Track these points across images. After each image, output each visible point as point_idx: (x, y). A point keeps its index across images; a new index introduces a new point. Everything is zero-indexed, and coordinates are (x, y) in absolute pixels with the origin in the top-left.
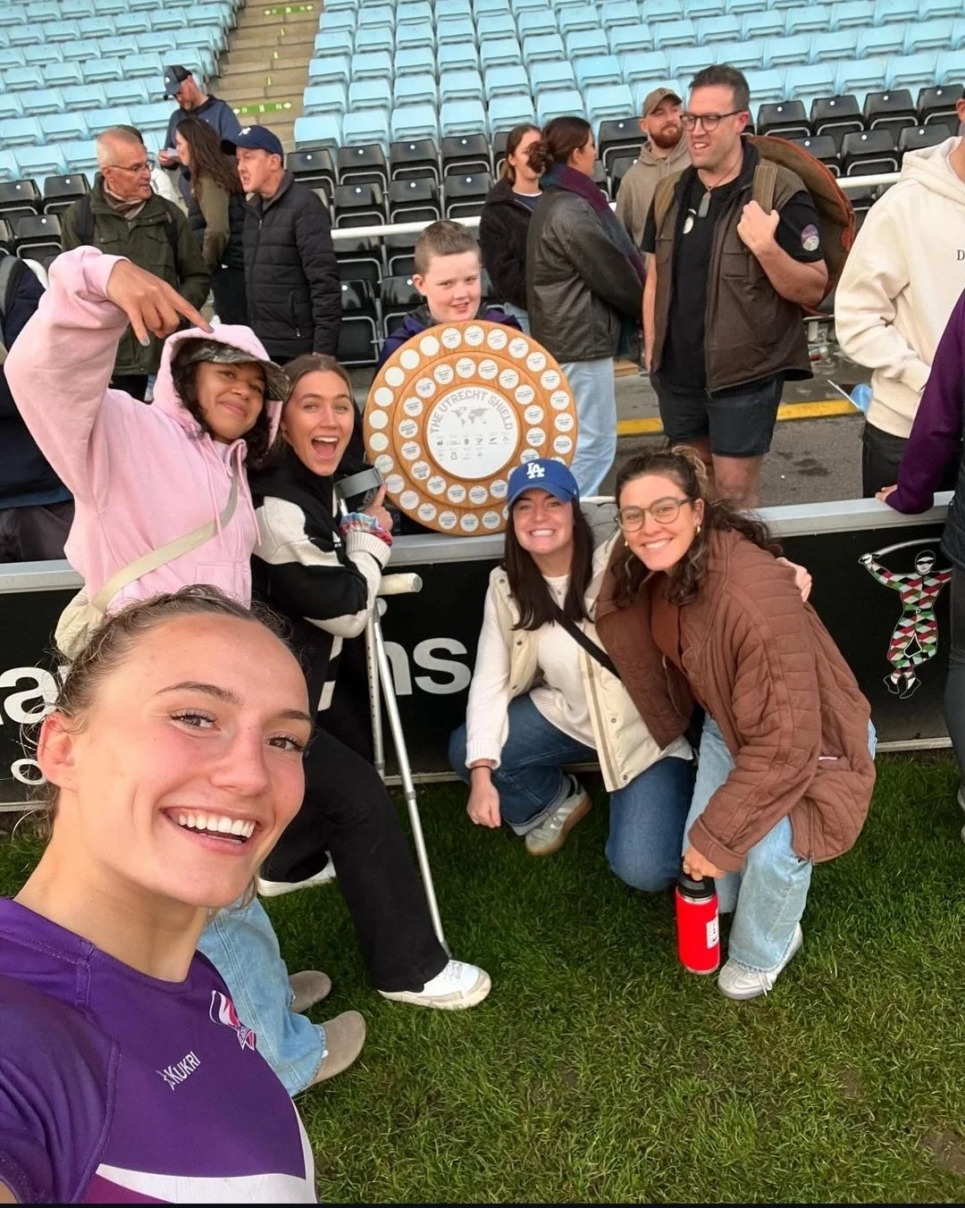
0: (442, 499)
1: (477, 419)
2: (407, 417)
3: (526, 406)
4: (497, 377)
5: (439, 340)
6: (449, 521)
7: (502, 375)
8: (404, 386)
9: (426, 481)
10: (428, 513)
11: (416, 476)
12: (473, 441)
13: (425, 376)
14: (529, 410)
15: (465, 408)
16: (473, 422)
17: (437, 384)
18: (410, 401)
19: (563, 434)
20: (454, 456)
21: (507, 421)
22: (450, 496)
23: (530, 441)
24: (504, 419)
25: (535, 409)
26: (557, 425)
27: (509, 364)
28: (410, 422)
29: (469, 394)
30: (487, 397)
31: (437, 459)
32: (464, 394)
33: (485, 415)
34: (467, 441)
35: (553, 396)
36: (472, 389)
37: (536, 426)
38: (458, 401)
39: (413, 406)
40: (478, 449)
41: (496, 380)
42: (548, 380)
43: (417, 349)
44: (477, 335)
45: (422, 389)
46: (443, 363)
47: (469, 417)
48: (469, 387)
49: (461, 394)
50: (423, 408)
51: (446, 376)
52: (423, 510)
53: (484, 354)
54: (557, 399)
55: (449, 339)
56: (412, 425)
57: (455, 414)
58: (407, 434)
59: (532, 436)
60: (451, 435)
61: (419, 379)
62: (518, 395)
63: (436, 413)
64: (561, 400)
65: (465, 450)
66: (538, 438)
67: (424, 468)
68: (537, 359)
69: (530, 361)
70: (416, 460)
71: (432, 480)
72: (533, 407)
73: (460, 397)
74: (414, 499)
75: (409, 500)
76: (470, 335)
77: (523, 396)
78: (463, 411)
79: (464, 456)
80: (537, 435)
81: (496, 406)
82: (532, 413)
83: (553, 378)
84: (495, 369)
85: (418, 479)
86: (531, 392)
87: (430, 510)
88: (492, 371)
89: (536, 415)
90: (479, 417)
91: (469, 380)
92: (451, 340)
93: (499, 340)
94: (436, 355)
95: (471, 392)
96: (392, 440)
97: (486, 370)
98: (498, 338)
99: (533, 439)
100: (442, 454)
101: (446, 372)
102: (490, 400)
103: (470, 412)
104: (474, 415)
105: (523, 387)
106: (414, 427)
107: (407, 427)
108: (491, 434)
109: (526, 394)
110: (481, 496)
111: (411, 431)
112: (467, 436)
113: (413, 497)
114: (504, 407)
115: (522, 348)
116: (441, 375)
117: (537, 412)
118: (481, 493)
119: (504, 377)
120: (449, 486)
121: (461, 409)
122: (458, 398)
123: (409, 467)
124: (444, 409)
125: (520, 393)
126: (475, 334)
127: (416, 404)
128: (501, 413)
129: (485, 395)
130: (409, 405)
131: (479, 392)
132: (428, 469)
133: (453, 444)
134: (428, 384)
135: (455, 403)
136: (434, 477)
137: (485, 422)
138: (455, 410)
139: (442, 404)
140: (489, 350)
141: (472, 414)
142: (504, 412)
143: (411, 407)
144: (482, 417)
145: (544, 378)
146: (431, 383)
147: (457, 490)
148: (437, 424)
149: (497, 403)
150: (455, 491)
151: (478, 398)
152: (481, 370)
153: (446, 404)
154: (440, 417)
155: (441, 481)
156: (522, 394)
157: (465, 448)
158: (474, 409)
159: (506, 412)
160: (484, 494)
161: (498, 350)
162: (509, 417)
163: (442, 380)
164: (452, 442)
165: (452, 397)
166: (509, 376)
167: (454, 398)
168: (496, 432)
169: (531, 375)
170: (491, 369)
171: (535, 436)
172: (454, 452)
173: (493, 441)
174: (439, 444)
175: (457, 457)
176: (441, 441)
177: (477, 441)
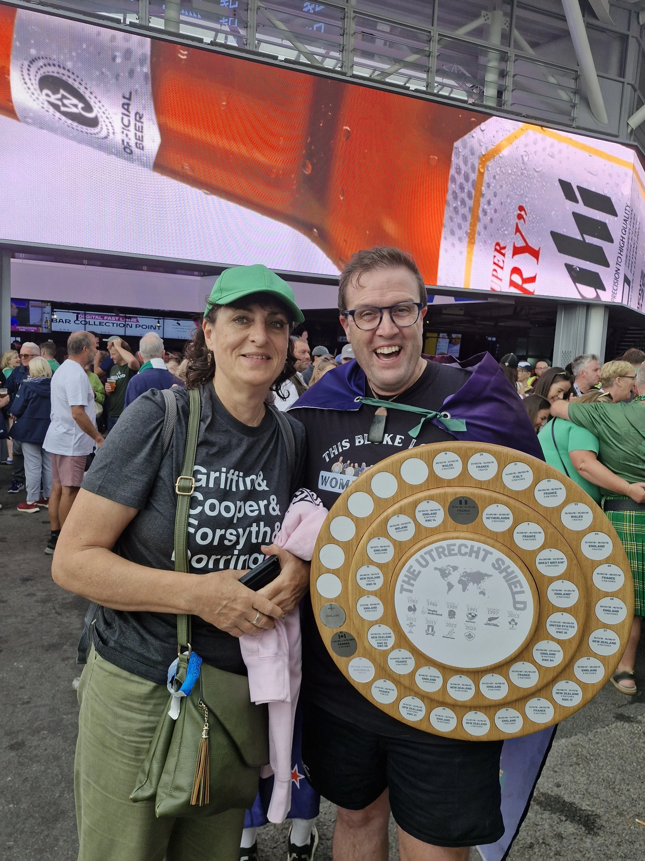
0: (406, 682)
1: (471, 586)
2: (371, 563)
3: (552, 580)
4: (511, 531)
5: (430, 466)
6: (412, 710)
7: (518, 529)
8: (370, 519)
9: (385, 654)
10: (385, 692)
11: (374, 643)
12: (461, 616)
13: (401, 511)
14: (556, 585)
15: (455, 568)
16: (464, 590)
17: (418, 525)
18: (375, 542)
19: (606, 626)
20: (431, 630)
21: (519, 598)
22: (419, 680)
23: (552, 631)
24: (514, 594)
25: (568, 585)
26: (599, 612)
27: (532, 514)
28: (374, 570)
29: (464, 550)
30: (491, 559)
31: (405, 629)
32: (456, 548)
33: (484, 585)
34: (452, 614)
35: (599, 570)
36: (469, 543)
37: (564, 610)
38: (446, 556)
39: (381, 549)
40: (467, 628)
41: (507, 535)
42: (592, 546)
43: (396, 473)
44: (487, 464)
45: (396, 529)
46: (431, 498)
47: (460, 582)
48: (466, 539)
49: (451, 548)
50: (394, 555)
51: (433, 517)
52: (379, 688)
53: (495, 495)
54: (605, 576)
55: (443, 466)
56: (376, 574)
57: (440, 574)
58: (367, 584)
59: (555, 623)
60: (430, 601)
61: (394, 514)
62: (541, 561)
63: (411, 567)
64: (610, 578)
65: (448, 625)
66: (566, 628)
67: (385, 636)
68: (579, 513)
69: (566, 513)
70: (376, 623)
71: (396, 654)
72: (563, 582)
73: (450, 550)
74: (369, 670)
75: (362, 670)
76: (476, 464)
77: (549, 564)
78: (451, 572)
79: (445, 634)
80: (565, 623)
81: (504, 574)
82: (561, 590)
83: (602, 544)
84: (509, 518)
85: (377, 647)
86: (562, 561)
87: (388, 691)
88: (504, 521)
89: (567, 594)
90: (475, 584)
91: (467, 529)
92: (446, 467)
93: (521, 476)
94: (421, 485)
95: (466, 547)
96: (347, 588)
97: (495, 518)
98: (520, 473)
99: (557, 627)
100: (414, 623)
101: (434, 512)
102: (495, 563)
103: (462, 574)
104: (468, 580)
105: (550, 551)
106: (379, 577)
107: (368, 576)
108: (490, 611)
109: (553, 563)
110: (465, 691)
111: (374, 582)
112: (453, 607)
113: (367, 667)
114: (516, 577)
115: (556, 493)
116: (426, 514)
117: (569, 591)
118: (465, 687)
119: (522, 533)
120: (417, 667)
121: (449, 568)
122: (446, 552)
123: (366, 629)
124: (424, 563)
125: (544, 559)
126: (485, 463)
127: (385, 547)
128: (510, 586)
129: (489, 555)
130: (375, 547)
131: (479, 548)
132: (390, 637)
133: (430, 614)
134: (405, 524)
135: (440, 557)
136: (398, 650)
137: (483, 593)
138: (439, 567)
139: (422, 556)
140: (504, 489)
141: (465, 578)
142: (515, 584)
143: (377, 550)
144: (479, 585)
145: (586, 542)
146: (410, 523)
147: (430, 676)
148: (412, 581)
149: (505, 570)
150: (427, 676)
151: (477, 557)
152: (488, 516)
153: (427, 557)
154: (416, 573)
155: (407, 658)
156: (548, 561)
157: (449, 623)
158: (469, 571)
159: (518, 585)
160: (470, 689)
161: (518, 491)
162: (523, 592)
163: (426, 521)
164: (429, 610)
165: (437, 549)
166: (530, 533)
167: (440, 550)
168: (498, 610)
169: (566, 536)
170: (502, 518)
171: (561, 624)
172: (431, 624)
173: (493, 622)
174: (410, 609)
175: (435, 632)
176: (414, 606)
177: (468, 616)
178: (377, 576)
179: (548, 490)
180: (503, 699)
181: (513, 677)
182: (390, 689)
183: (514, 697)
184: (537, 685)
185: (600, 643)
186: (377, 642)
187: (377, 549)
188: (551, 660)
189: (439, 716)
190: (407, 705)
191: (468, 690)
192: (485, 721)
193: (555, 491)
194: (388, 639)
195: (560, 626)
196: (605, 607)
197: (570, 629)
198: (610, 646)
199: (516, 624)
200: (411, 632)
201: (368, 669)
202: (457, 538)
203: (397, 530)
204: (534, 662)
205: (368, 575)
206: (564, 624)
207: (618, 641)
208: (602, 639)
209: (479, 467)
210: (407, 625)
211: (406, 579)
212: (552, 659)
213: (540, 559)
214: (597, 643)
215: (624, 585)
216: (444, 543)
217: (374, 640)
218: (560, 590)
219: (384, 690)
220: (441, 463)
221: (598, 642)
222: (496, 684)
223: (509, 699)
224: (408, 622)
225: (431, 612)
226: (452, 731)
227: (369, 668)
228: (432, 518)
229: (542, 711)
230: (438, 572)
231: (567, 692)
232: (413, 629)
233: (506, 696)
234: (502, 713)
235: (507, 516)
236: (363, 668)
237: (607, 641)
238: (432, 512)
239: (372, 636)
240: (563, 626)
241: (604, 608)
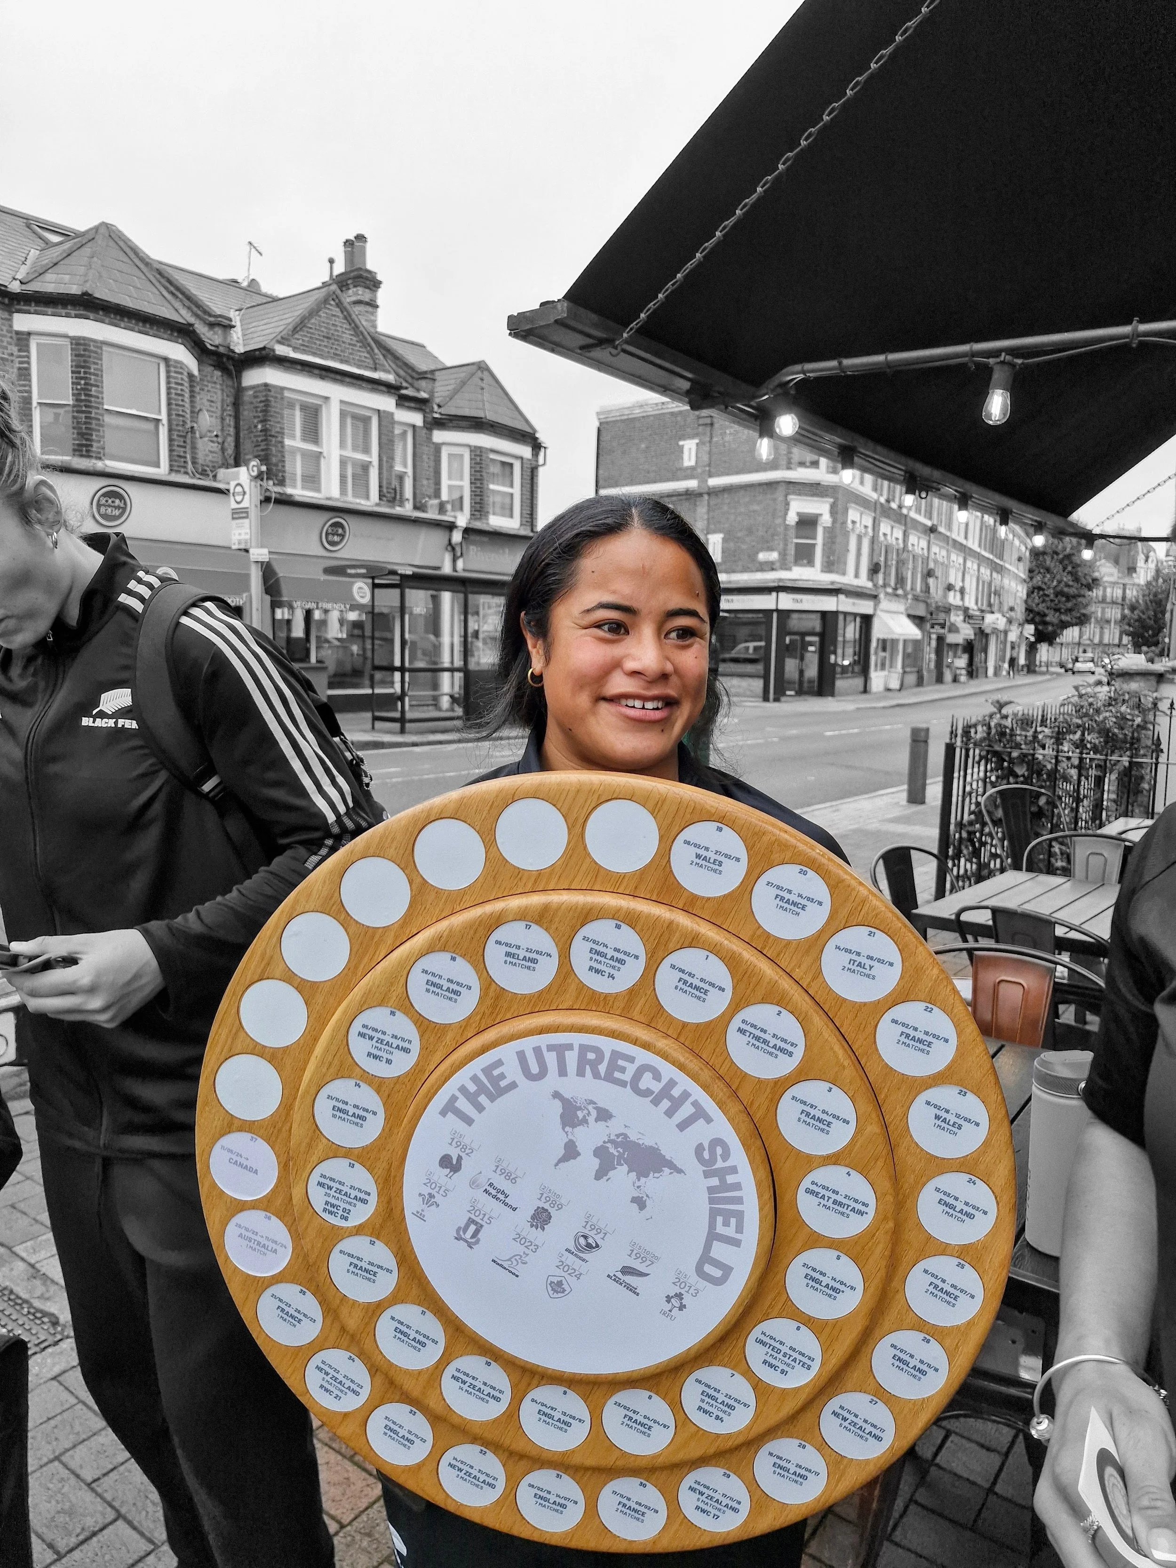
0: (352, 1319)
1: (621, 1175)
2: (404, 1008)
3: (816, 1241)
4: (780, 1086)
5: (666, 842)
7: (800, 1090)
8: (457, 901)
9: (334, 1235)
10: (292, 1317)
11: (318, 1198)
12: (561, 1233)
13: (542, 917)
14: (819, 1257)
15: (604, 1115)
16: (599, 1176)
17: (565, 969)
18: (441, 963)
19: (881, 1394)
21: (719, 1251)
22: (384, 1328)
23: (755, 1353)
24: (713, 1236)
25: (846, 1271)
26: (882, 1356)
27: (850, 1071)
28: (404, 1028)
29: (647, 1082)
30: (701, 1132)
31: (411, 1202)
32: (631, 1069)
33: (653, 1185)
34: (541, 1218)
35: (932, 1263)
36: (668, 1071)
37: (808, 1321)
38: (596, 1075)
39: (446, 985)
40: (562, 1265)
41: (768, 1090)
42: (946, 1204)
43: (576, 819)
44: (804, 902)
45: (508, 954)
46: (631, 920)
47: (600, 1152)
48: (665, 1056)
49: (621, 1062)
50: (470, 1017)
51: (614, 967)
52: (281, 1300)
53: (786, 984)
54: (938, 1282)
55: (698, 856)
56: (403, 1039)
57: (560, 1110)
58: (369, 1054)
59: (772, 1342)
60: (504, 1165)
61: (522, 916)
62: (814, 1188)
63: (499, 1063)
64: (947, 1293)
65: (519, 1238)
66: (789, 1361)
67: (354, 1193)
68: (958, 1116)
69: (928, 1103)
70: (347, 1153)
71: (359, 1245)
72: (838, 1258)
73: (613, 1066)
74: (275, 1251)
75: (259, 1243)
76: (778, 887)
77: (830, 1204)
78: (591, 1119)
79: (502, 1256)
80: (794, 1350)
81: (715, 1181)
82: (823, 1274)
83: (970, 1210)
84: (791, 1054)
85: (319, 1210)
86: (863, 1209)
87: (301, 1317)
88: (776, 1057)
89: (834, 1289)
90: (633, 1175)
91: (679, 1034)
92: (704, 863)
93: (871, 967)
94: (622, 877)
95: (657, 1076)
96: (316, 1039)
97: (758, 1038)
98: (871, 958)
99: (770, 1352)
100: (438, 1198)
101: (621, 956)
102: (706, 1146)
103: (613, 1137)
104: (621, 1156)
105: (849, 1175)
106: (407, 1051)
107: (382, 1037)
108: (636, 1251)
109: (841, 1204)
110: (483, 1399)
111: (389, 1057)
112: (553, 1204)
113: (276, 1242)
114: (739, 1200)
115: (930, 1044)
116: (598, 953)
117: (842, 1283)
118: (487, 1390)
119: (804, 1103)
120: (394, 1299)
121: (590, 1107)
122: (602, 1068)
123: (315, 1159)
124: (535, 1069)
125: (824, 1187)
126: (800, 896)
127: (458, 984)
128: (713, 1214)
129: (701, 1121)
130: (433, 974)
131: (686, 1095)
132: (364, 1201)
133: (490, 1194)
134: (538, 952)
135: (581, 1073)
136: (368, 1239)
137: (640, 1202)
138: (567, 1095)
139: (537, 1051)
140: (813, 979)
141: (616, 1148)
142: (727, 1216)
143: (434, 984)
144: (643, 1180)
145: (937, 1190)
146: (549, 955)
147: (417, 1332)
148: (483, 1099)
149: (721, 1173)
150: (408, 1327)
151: (670, 1113)
152: (744, 1026)
153: (551, 1059)
154: (503, 1084)
155: (379, 1267)
156: (830, 1194)
157: (524, 1234)
158: (633, 1137)
159: (733, 1221)
160: (498, 1399)
161: (845, 1000)
162: (737, 1243)
163: (591, 968)
164: (491, 1185)
165: (584, 1049)
166: (824, 1112)
167: (591, 1056)
168: (657, 1258)
169: (901, 1151)
170: (775, 1047)
171: (784, 1349)
172: (478, 1220)
173: (630, 1279)
174: (445, 1162)
175: (478, 1241)
176: (460, 1158)
177: (576, 1240)
178: (406, 1045)
179: (916, 1029)
180: (564, 1454)
181: (612, 1416)
182: (305, 1315)
183: (590, 1462)
184: (655, 1457)
185: (846, 1424)
186: (327, 1198)
187: (436, 980)
188: (717, 1418)
189: (394, 1423)
190: (330, 1366)
191: (491, 1400)
192: (495, 1479)
193: (930, 1039)
194: (359, 1204)
195: (779, 1351)
196: (902, 1351)
197: (798, 1367)
198: (866, 1440)
199: (682, 1307)
200: (420, 1216)
201: (275, 1246)
202: (646, 1046)
203: (509, 959)
204: (676, 1406)
205: (384, 1033)
206: (791, 1352)
207: (889, 1438)
208: (856, 1416)
209: (782, 899)
210: (420, 1195)
211: (472, 1088)
212: (721, 1415)
213: (813, 1183)
214: (839, 1421)
215: (970, 1324)
216: (607, 1045)
217: (323, 1191)
218: (821, 1273)
219: (292, 1311)
220: (696, 845)
221: (845, 1419)
222: (564, 1414)
223: (577, 1460)
224: (426, 1191)
225: (494, 1192)
226: (408, 1469)
227: (278, 1248)
228: (608, 970)
229: (637, 1512)
230: (557, 1107)
231: (716, 1496)
232: (431, 1213)
233: (573, 1451)
234: (543, 1478)
235: (790, 1049)
236: (263, 1241)
237: (864, 1425)
238: (616, 955)
239: (322, 1180)
240: (785, 1355)
241: (898, 1353)
